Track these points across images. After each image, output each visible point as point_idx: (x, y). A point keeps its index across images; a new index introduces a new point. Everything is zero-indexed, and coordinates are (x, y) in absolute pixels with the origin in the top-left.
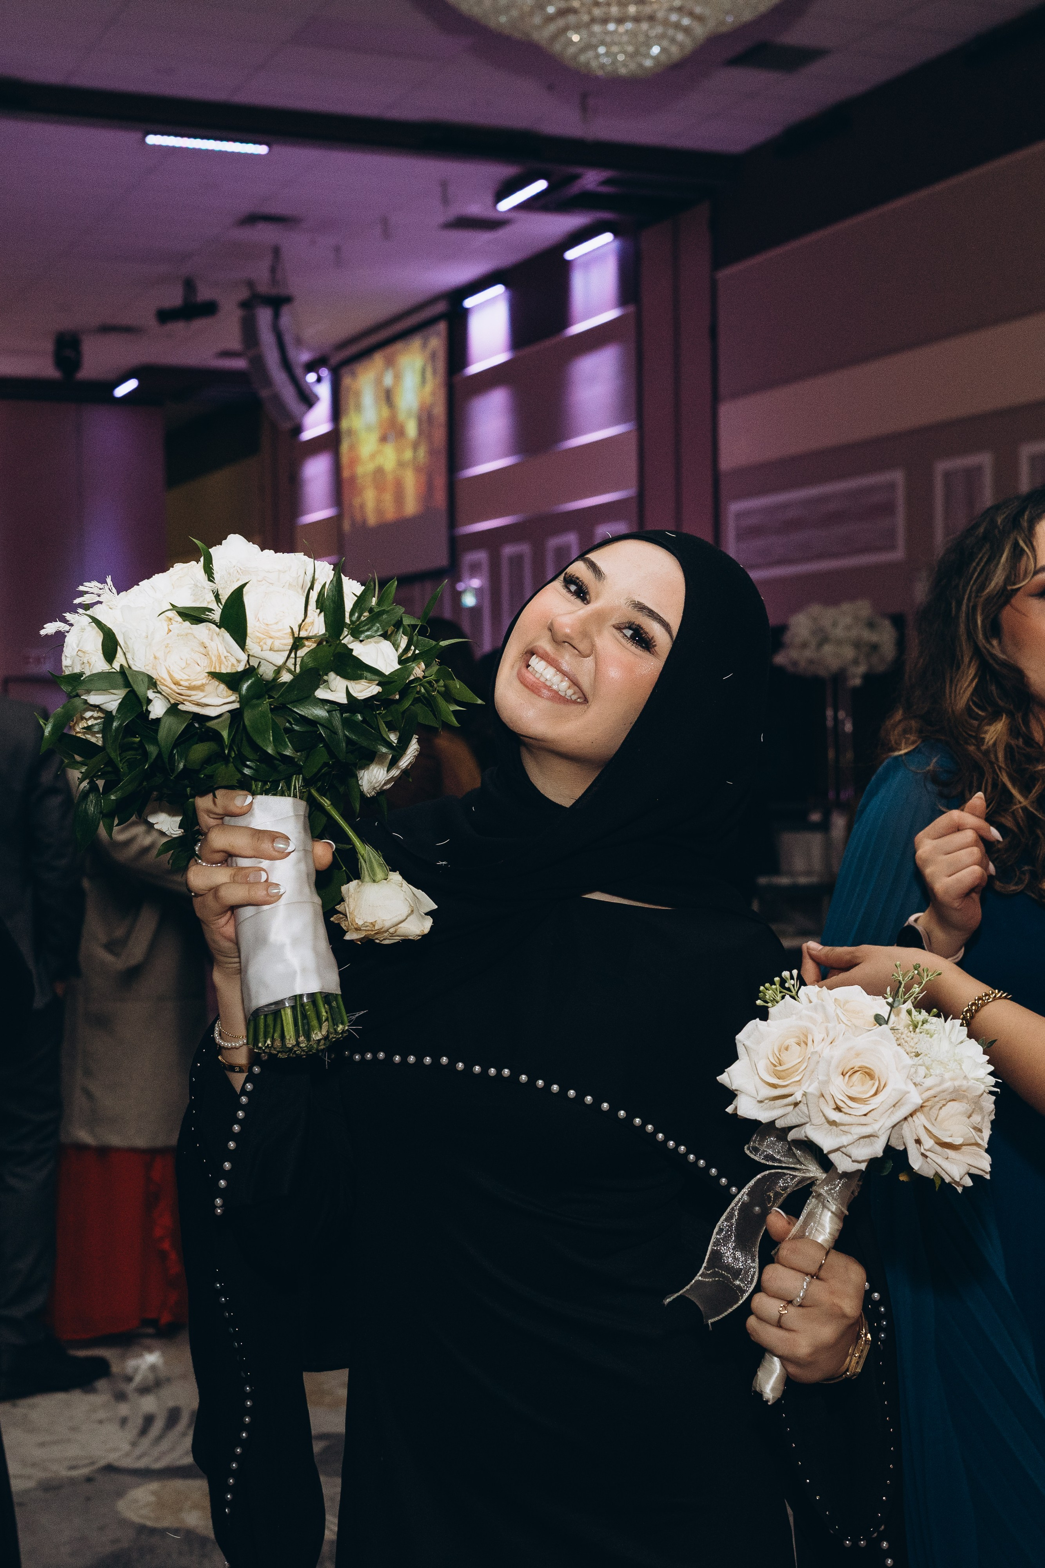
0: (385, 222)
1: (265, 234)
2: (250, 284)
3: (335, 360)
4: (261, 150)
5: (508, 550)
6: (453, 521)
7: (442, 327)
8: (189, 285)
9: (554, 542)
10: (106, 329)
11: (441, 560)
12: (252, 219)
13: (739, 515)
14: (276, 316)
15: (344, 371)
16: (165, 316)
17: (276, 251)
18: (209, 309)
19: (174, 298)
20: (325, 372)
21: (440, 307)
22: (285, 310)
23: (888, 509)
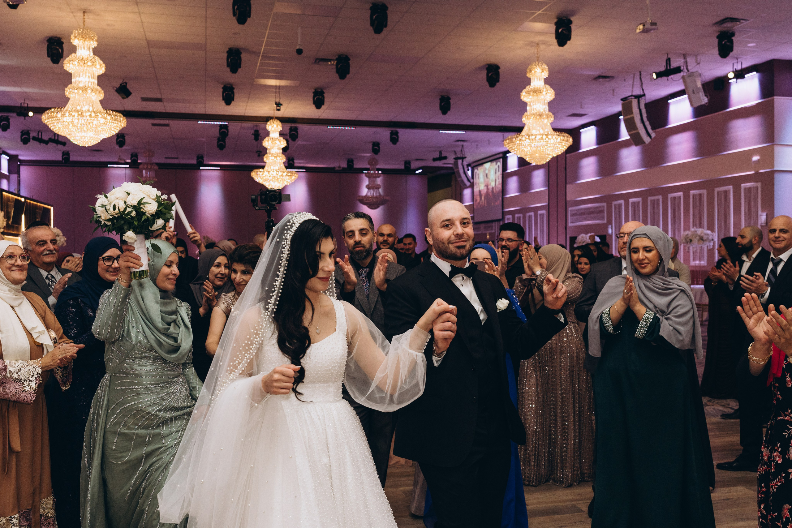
0: (489, 141)
1: (461, 143)
2: (455, 152)
3: (472, 165)
4: (464, 132)
5: (517, 215)
6: (503, 208)
7: (501, 160)
8: (441, 152)
9: (528, 214)
10: (417, 160)
11: (500, 217)
12: (458, 141)
13: (571, 211)
14: (463, 161)
15: (475, 168)
16: (435, 160)
17: (463, 146)
18: (445, 158)
19: (437, 155)
20: (470, 168)
21: (501, 155)
22: (464, 160)
23: (603, 211)
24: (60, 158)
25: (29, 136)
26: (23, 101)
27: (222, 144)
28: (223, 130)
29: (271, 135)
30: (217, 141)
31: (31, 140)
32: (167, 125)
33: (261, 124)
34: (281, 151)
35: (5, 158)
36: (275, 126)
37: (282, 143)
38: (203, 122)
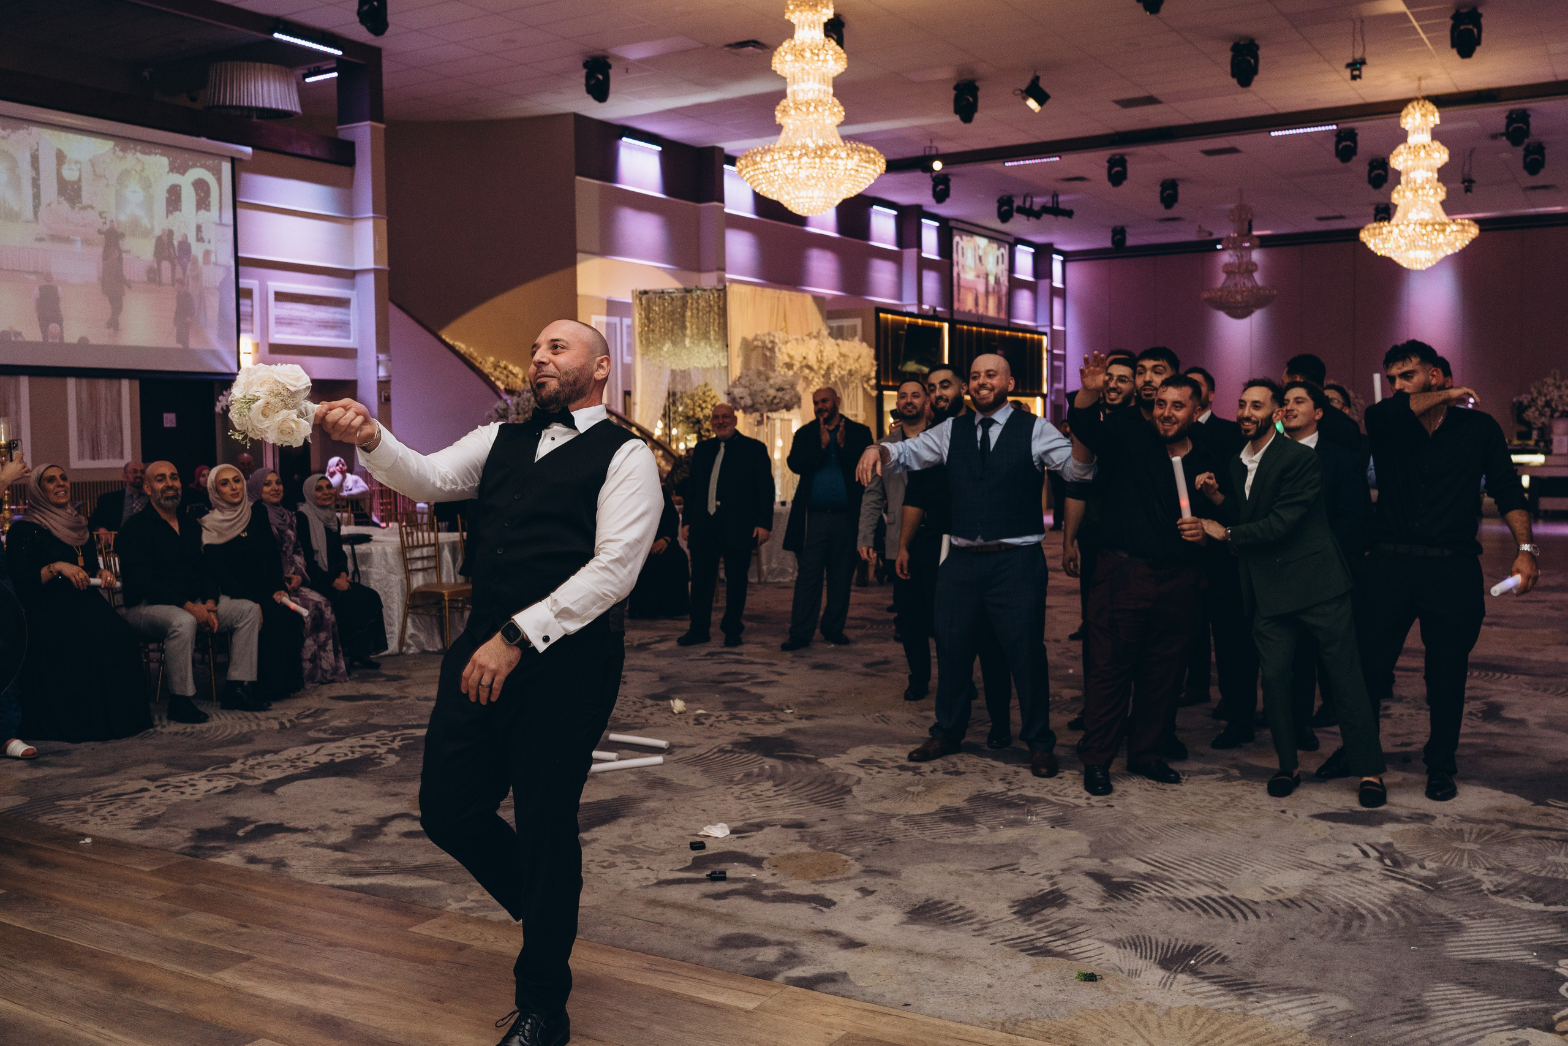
24: (1108, 244)
25: (1011, 206)
26: (929, 144)
27: (1380, 174)
28: (1344, 143)
29: (1412, 140)
30: (1367, 168)
31: (1015, 214)
32: (1233, 150)
33: (1390, 120)
34: (1436, 176)
35: (1026, 252)
36: (1418, 116)
37: (1436, 155)
38: (1280, 133)
